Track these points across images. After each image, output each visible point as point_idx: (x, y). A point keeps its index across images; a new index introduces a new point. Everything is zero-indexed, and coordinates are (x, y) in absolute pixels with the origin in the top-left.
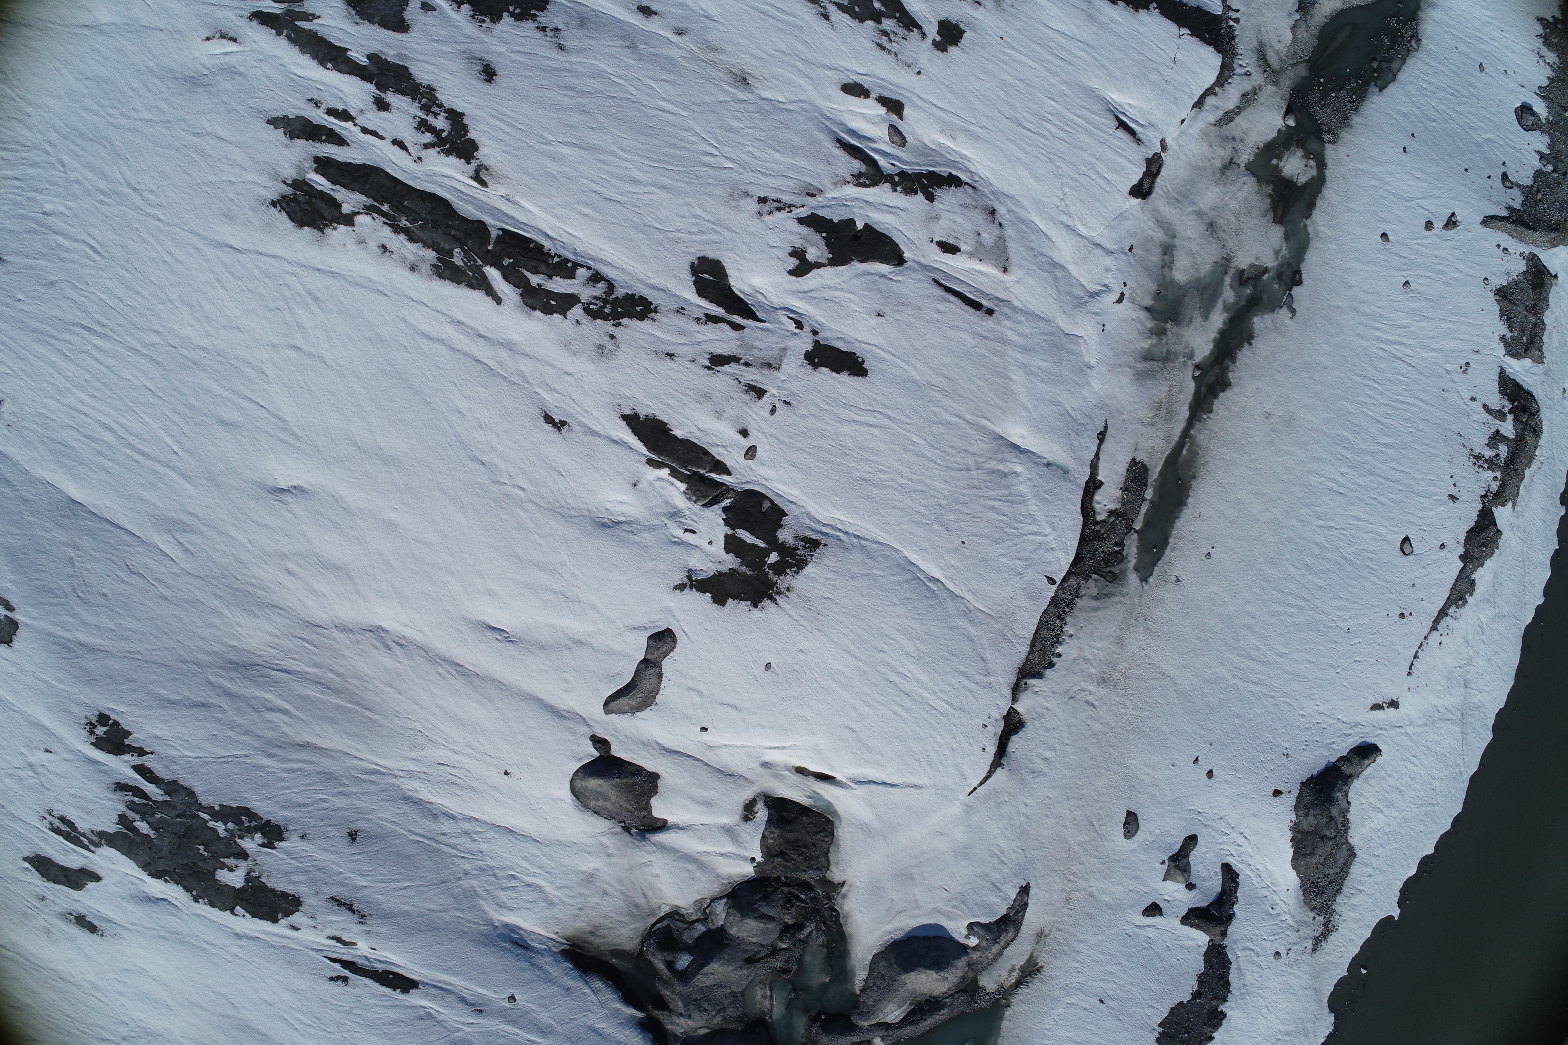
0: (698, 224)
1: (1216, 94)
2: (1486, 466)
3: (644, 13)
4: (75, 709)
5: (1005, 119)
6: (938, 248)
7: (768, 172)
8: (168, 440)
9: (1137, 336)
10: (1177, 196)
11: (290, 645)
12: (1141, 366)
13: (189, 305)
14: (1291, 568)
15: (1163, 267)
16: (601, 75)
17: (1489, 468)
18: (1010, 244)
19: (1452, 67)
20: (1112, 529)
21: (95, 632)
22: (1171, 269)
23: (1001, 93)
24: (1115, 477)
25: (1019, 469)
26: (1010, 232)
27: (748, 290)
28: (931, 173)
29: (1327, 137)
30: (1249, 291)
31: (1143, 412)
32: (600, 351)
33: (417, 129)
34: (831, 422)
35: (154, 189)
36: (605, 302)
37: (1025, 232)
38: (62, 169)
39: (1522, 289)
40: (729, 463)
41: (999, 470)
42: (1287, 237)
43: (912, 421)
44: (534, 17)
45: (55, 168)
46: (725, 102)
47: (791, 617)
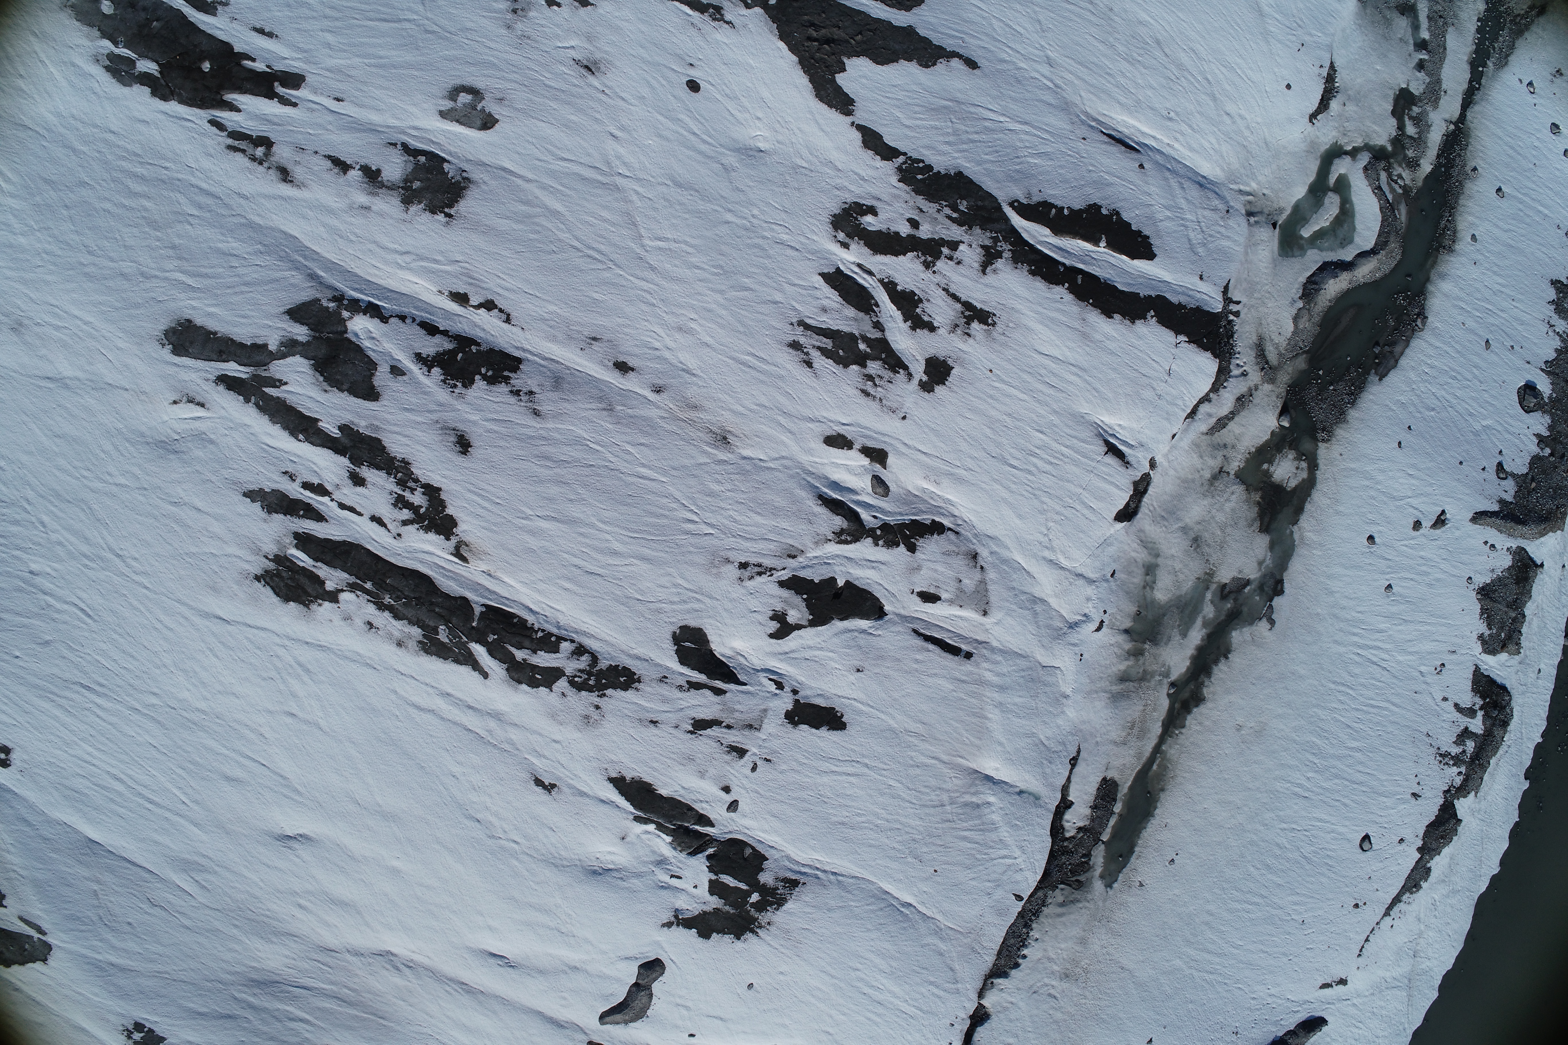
0: (679, 593)
1: (1209, 401)
2: (1451, 762)
3: (621, 370)
4: (112, 1018)
5: (991, 458)
6: (919, 599)
7: (748, 536)
8: (175, 791)
9: (1115, 660)
10: (1163, 514)
11: (307, 966)
12: (1116, 688)
13: (184, 671)
14: (1252, 869)
15: (1144, 587)
16: (578, 442)
17: (1454, 765)
18: (991, 587)
19: (1457, 347)
20: (1080, 843)
21: (124, 954)
22: (1152, 588)
23: (988, 432)
24: (1085, 797)
25: (992, 799)
26: (991, 575)
27: (729, 653)
28: (914, 522)
29: (1321, 435)
30: (1229, 606)
31: (1116, 733)
32: (586, 721)
33: (395, 505)
34: (810, 775)
35: (137, 556)
36: (590, 674)
37: (1007, 573)
38: (43, 529)
39: (1506, 585)
40: (712, 816)
41: (972, 802)
42: (1272, 546)
43: (888, 767)
44: (507, 380)
45: (36, 528)
46: (705, 464)
47: (771, 946)
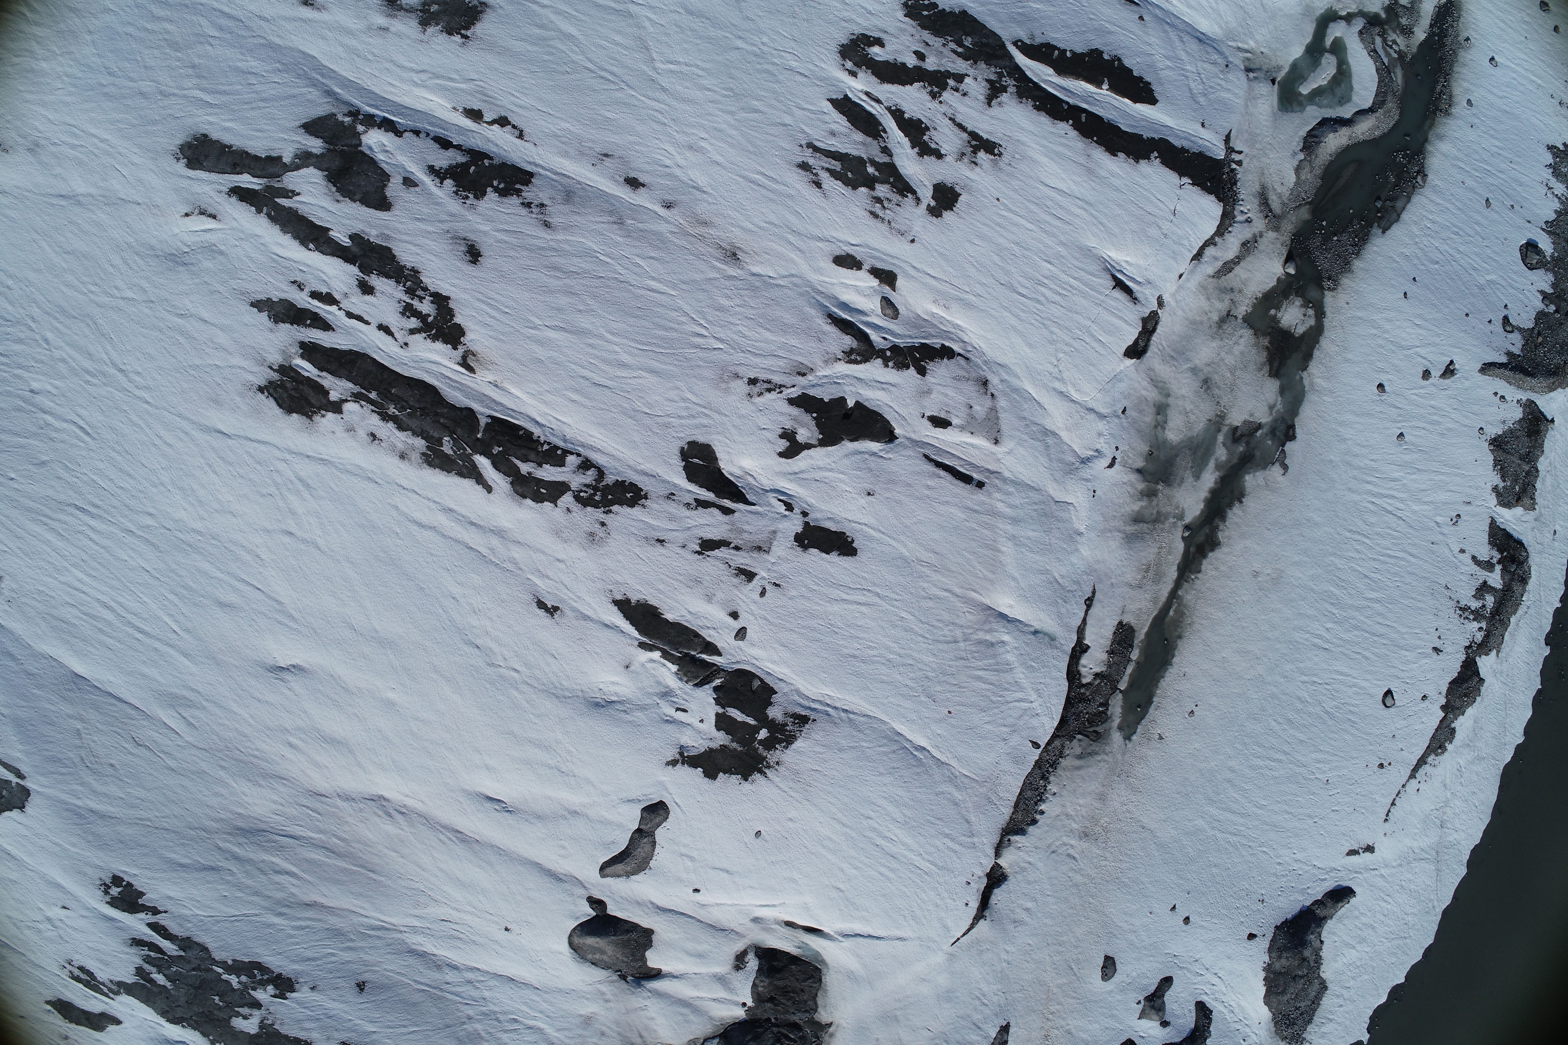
0: (687, 408)
1: (1215, 244)
2: (1471, 617)
3: (631, 186)
4: (89, 870)
5: (999, 286)
6: (929, 423)
7: (758, 352)
8: (167, 619)
9: (1128, 500)
10: (1172, 354)
11: (295, 813)
12: (1130, 529)
13: (181, 489)
14: (1273, 723)
15: (1156, 427)
16: (588, 254)
17: (1474, 620)
18: (1002, 415)
19: (1458, 204)
20: (1097, 691)
21: (105, 800)
22: (1164, 428)
23: (996, 258)
24: (1102, 641)
25: (1006, 638)
26: (1002, 403)
27: (738, 472)
28: (924, 345)
29: (1326, 284)
30: (1241, 449)
31: (1131, 576)
32: (591, 539)
33: (403, 314)
34: (820, 602)
35: (140, 370)
36: (596, 489)
37: (1018, 402)
38: (46, 347)
39: (1517, 437)
40: (720, 644)
41: (986, 641)
42: (1282, 391)
43: (900, 598)
44: (518, 192)
45: (40, 345)
46: (715, 279)
47: (780, 788)
